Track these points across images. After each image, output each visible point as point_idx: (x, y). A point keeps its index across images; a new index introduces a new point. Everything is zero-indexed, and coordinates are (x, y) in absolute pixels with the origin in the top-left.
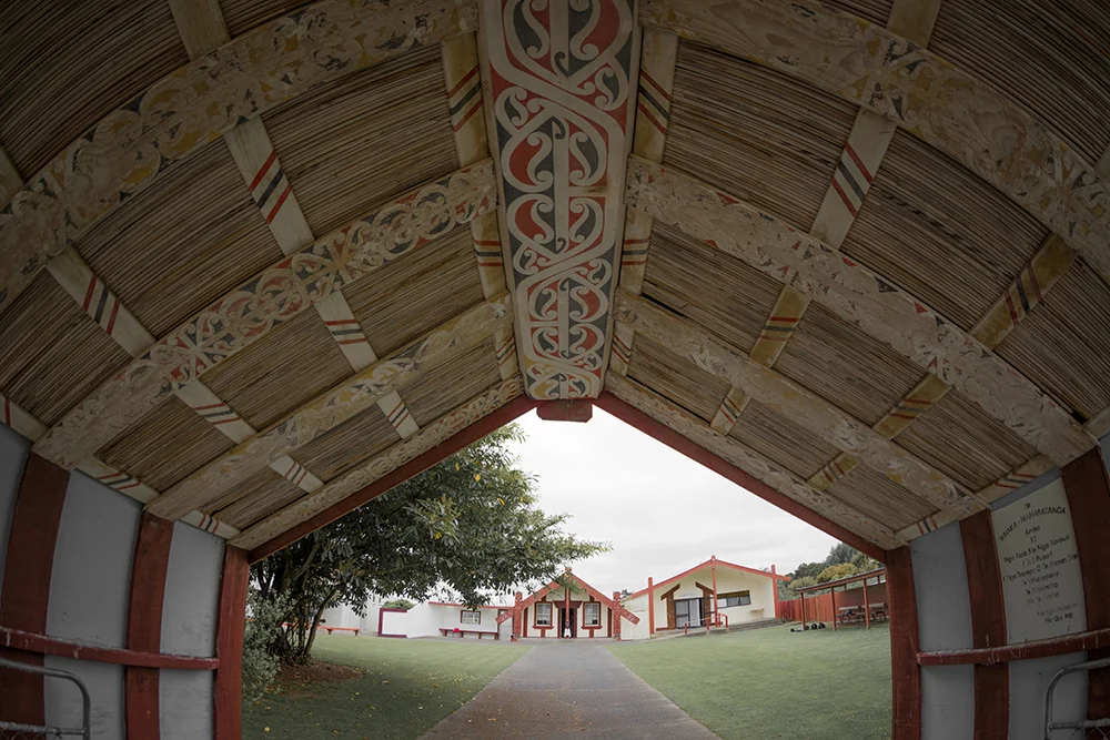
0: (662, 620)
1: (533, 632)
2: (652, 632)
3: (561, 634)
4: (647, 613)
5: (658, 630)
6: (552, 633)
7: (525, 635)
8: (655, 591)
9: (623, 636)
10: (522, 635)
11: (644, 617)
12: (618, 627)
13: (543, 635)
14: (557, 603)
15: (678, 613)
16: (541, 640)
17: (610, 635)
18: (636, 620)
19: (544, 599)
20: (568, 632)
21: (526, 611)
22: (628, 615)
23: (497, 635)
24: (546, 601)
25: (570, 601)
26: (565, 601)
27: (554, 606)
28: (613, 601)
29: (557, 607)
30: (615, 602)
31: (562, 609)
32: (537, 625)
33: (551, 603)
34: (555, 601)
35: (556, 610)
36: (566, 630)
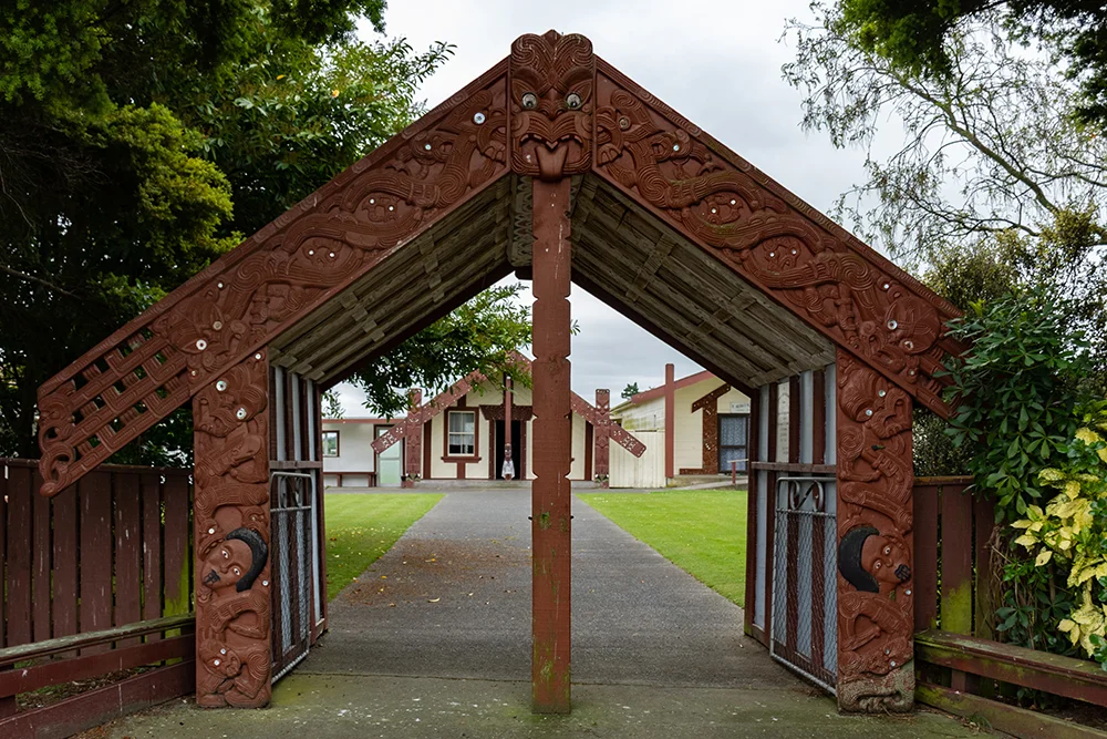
0: (691, 452)
1: (443, 470)
2: (669, 474)
3: (496, 473)
4: (660, 437)
5: (683, 472)
6: (479, 471)
7: (427, 476)
8: (678, 394)
9: (615, 478)
10: (421, 475)
11: (654, 442)
12: (604, 461)
13: (461, 474)
14: (488, 410)
15: (724, 443)
16: (457, 483)
17: (588, 477)
18: (639, 449)
19: (462, 402)
20: (508, 468)
21: (428, 426)
22: (623, 437)
23: (373, 478)
24: (468, 405)
25: (513, 405)
26: (504, 405)
27: (481, 416)
28: (596, 409)
29: (487, 419)
30: (599, 410)
31: (498, 422)
32: (449, 455)
33: (476, 409)
34: (483, 407)
35: (484, 425)
36: (505, 462)
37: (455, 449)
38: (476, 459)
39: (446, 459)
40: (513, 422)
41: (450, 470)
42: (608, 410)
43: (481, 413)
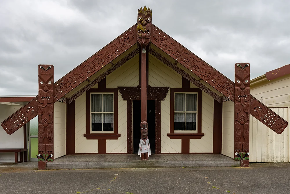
1: (86, 146)
13: (102, 149)
14: (126, 91)
16: (98, 158)
18: (280, 125)
19: (102, 84)
20: (145, 147)
24: (107, 87)
25: (148, 87)
26: (139, 87)
27: (120, 97)
28: (236, 84)
29: (124, 99)
30: (238, 85)
31: (135, 102)
32: (92, 132)
33: (115, 91)
34: (121, 89)
35: (123, 106)
36: (142, 141)
37: (97, 127)
38: (116, 136)
39: (88, 136)
40: (149, 102)
41: (93, 146)
42: (248, 85)
43: (119, 93)
